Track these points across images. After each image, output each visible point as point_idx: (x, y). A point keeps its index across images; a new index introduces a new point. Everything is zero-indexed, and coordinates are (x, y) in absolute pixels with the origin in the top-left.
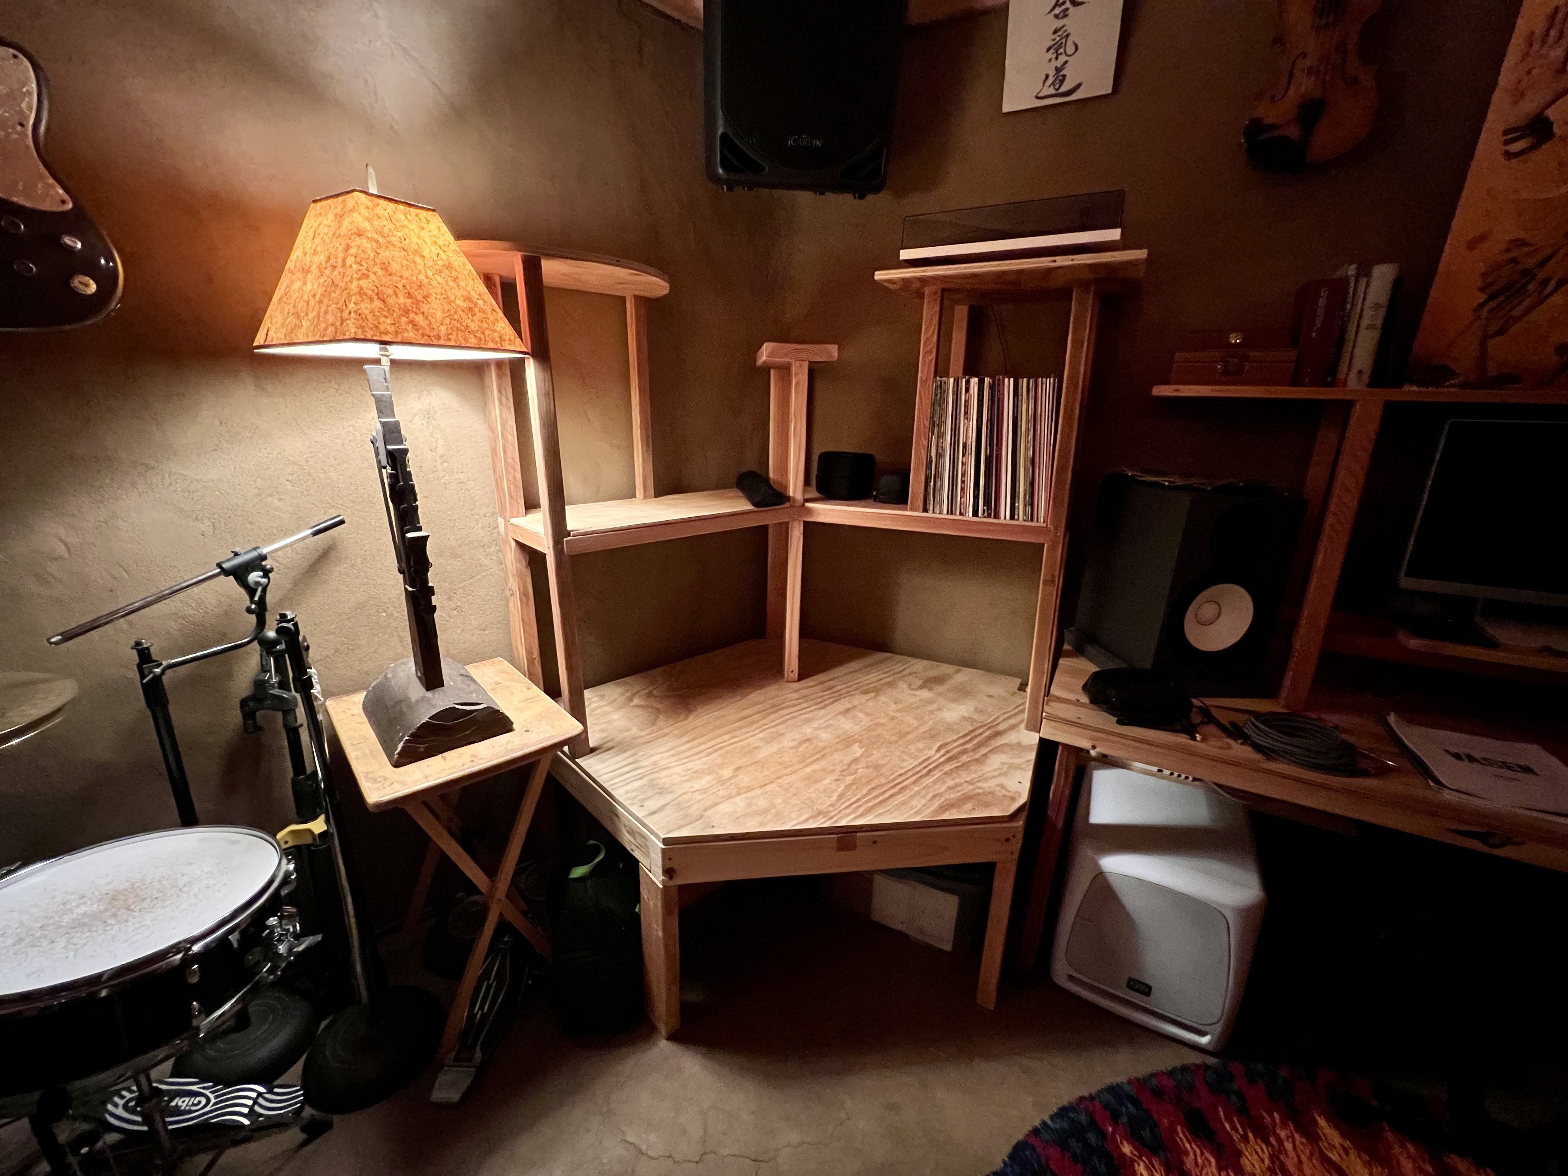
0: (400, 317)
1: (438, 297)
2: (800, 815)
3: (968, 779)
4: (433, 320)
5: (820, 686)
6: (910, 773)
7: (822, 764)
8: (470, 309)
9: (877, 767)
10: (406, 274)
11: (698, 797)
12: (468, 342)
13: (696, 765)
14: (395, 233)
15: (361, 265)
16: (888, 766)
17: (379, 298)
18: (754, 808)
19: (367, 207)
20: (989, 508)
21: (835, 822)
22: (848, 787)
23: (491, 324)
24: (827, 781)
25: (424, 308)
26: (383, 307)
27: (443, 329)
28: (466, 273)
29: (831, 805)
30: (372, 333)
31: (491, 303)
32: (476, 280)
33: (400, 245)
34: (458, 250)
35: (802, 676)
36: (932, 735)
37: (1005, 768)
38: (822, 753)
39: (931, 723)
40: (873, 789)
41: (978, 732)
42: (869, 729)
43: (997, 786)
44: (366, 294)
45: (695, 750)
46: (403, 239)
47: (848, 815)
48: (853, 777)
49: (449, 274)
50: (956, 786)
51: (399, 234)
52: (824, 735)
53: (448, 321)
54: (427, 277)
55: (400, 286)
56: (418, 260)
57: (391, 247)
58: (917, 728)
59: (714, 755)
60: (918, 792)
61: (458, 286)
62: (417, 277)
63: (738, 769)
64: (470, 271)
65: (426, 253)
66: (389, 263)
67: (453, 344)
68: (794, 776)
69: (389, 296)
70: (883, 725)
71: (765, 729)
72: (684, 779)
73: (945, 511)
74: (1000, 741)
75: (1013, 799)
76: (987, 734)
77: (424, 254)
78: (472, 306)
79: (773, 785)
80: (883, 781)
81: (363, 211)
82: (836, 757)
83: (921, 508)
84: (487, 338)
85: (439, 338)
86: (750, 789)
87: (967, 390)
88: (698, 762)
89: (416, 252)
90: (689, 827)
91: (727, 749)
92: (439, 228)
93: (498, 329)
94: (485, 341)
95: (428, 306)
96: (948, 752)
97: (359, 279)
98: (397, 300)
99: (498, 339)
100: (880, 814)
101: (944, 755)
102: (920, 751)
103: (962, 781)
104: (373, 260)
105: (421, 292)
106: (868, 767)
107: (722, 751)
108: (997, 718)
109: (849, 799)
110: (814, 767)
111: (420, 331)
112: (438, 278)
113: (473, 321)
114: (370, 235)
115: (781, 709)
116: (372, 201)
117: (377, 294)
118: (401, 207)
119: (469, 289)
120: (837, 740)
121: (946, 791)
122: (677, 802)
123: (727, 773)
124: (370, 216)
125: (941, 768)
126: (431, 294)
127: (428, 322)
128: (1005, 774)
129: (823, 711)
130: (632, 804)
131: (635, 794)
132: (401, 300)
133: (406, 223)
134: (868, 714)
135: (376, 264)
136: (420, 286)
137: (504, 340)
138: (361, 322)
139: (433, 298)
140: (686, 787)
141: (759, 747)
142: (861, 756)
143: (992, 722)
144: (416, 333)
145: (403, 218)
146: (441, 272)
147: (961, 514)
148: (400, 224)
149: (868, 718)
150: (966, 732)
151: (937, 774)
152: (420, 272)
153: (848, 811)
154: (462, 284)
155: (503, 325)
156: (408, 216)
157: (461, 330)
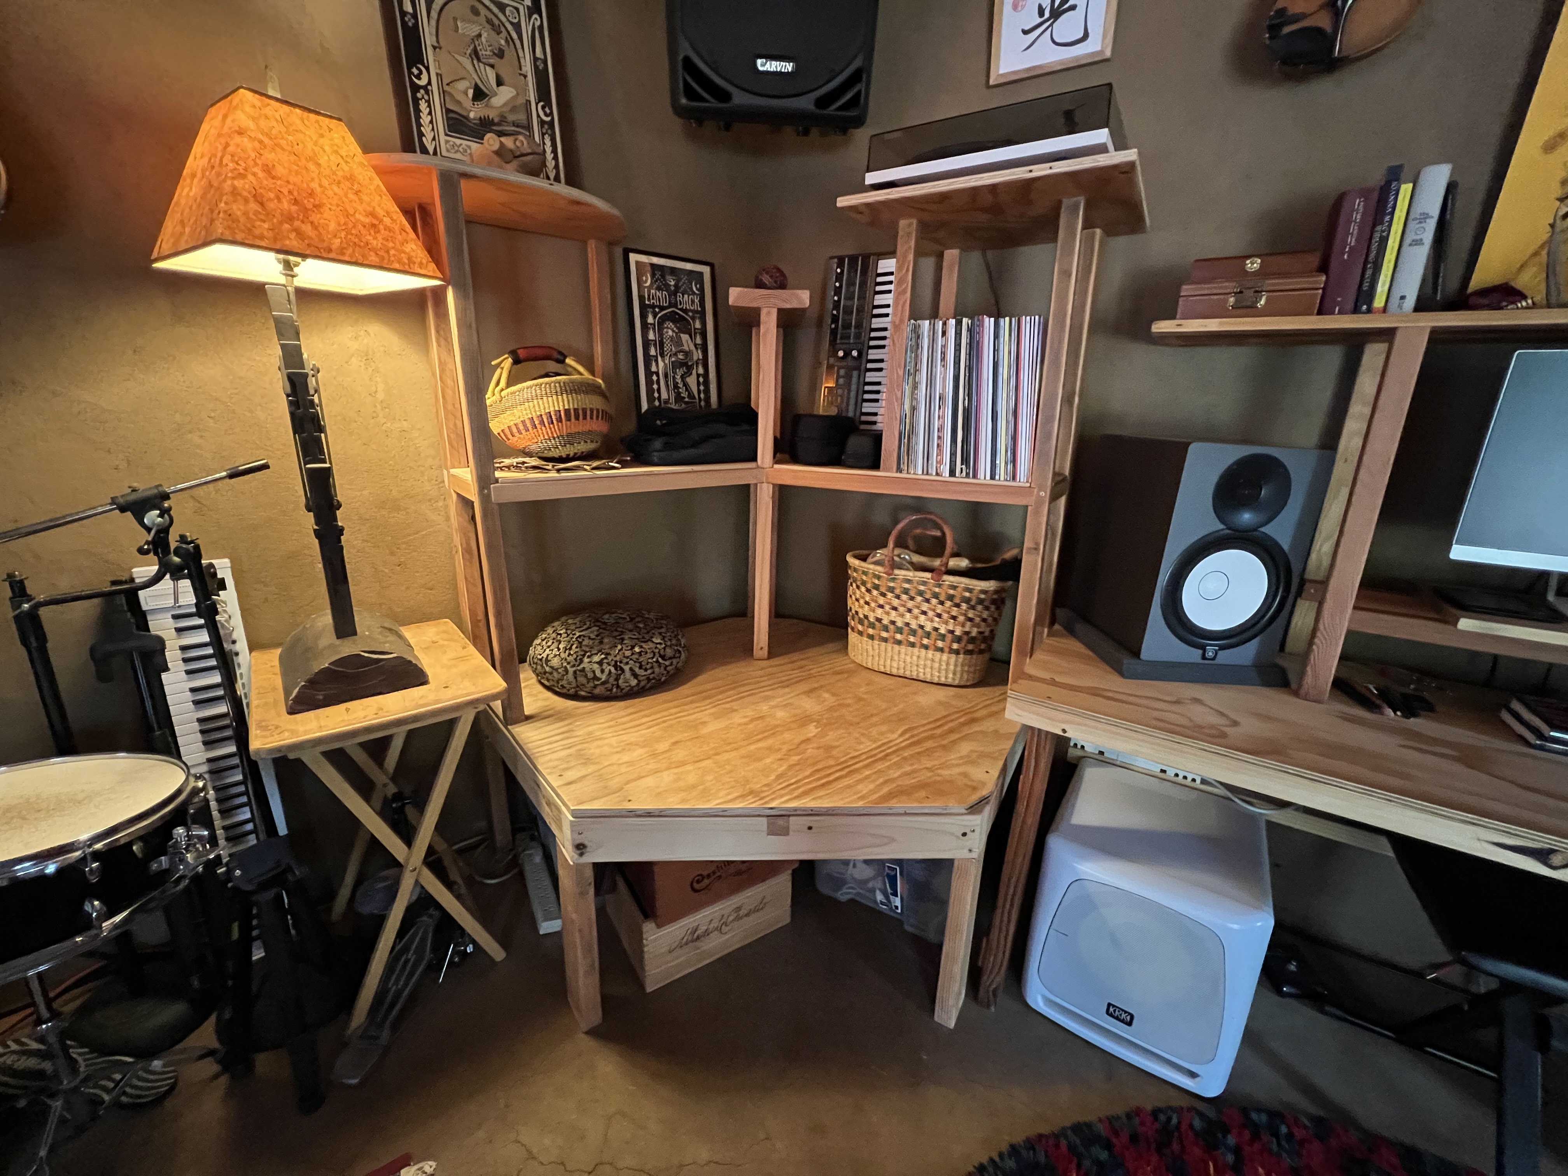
0: (281, 223)
1: (333, 208)
2: (728, 794)
3: (928, 766)
4: (323, 232)
5: (790, 665)
6: (864, 757)
7: (769, 742)
8: (373, 226)
9: (829, 748)
10: (292, 179)
11: (623, 769)
12: (367, 259)
13: (633, 737)
14: (286, 136)
15: (238, 164)
16: (842, 748)
17: (256, 201)
18: (681, 784)
19: (254, 106)
20: (968, 467)
21: (766, 803)
22: (791, 767)
23: (398, 243)
24: (768, 761)
25: (315, 217)
26: (260, 210)
27: (337, 242)
28: (372, 187)
29: (766, 785)
30: (243, 235)
31: (401, 222)
32: (384, 197)
33: (289, 148)
34: (366, 163)
35: (771, 655)
36: (901, 719)
37: (974, 756)
38: (773, 731)
39: (901, 706)
40: (818, 771)
41: (953, 717)
42: (831, 709)
43: (961, 774)
44: (240, 195)
45: (637, 722)
46: (295, 143)
47: (782, 796)
48: (799, 757)
49: (350, 186)
50: (914, 771)
51: (290, 138)
52: (781, 714)
53: (343, 235)
54: (321, 186)
55: (285, 191)
56: (311, 166)
57: (278, 150)
58: (885, 710)
59: (655, 728)
60: (867, 777)
61: (359, 199)
62: (308, 185)
63: (675, 743)
64: (378, 186)
65: (323, 161)
66: (274, 166)
67: (347, 258)
68: (734, 754)
69: (270, 200)
70: (848, 705)
71: (719, 705)
72: (616, 750)
73: (920, 472)
74: (976, 728)
75: (974, 789)
76: (962, 720)
77: (320, 162)
78: (375, 222)
79: (708, 762)
80: (832, 762)
81: (248, 109)
82: (787, 736)
83: (895, 468)
84: (392, 259)
85: (330, 250)
86: (683, 764)
87: (944, 333)
88: (636, 734)
89: (310, 159)
90: (603, 800)
91: (671, 722)
92: (343, 138)
93: (407, 250)
94: (389, 260)
95: (318, 216)
96: (913, 736)
97: (233, 178)
98: (280, 206)
99: (406, 261)
100: (820, 797)
101: (907, 740)
102: (882, 734)
103: (921, 767)
104: (254, 160)
105: (312, 200)
106: (818, 748)
107: (665, 725)
108: (977, 704)
109: (788, 780)
110: (760, 745)
111: (306, 241)
112: (335, 188)
113: (375, 238)
114: (253, 135)
115: (743, 685)
116: (261, 101)
117: (255, 196)
118: (298, 111)
119: (374, 204)
120: (794, 719)
121: (900, 776)
122: (597, 774)
123: (662, 746)
124: (256, 115)
125: (901, 753)
126: (324, 204)
127: (317, 233)
128: (972, 763)
129: (787, 690)
130: (550, 774)
131: (556, 763)
132: (286, 205)
133: (302, 128)
134: (834, 695)
135: (256, 164)
136: (310, 194)
137: (414, 263)
138: (230, 222)
139: (327, 209)
140: (614, 758)
141: (705, 722)
142: (815, 736)
143: (973, 707)
144: (301, 242)
145: (298, 122)
146: (339, 183)
147: (937, 474)
148: (294, 127)
149: (833, 699)
150: (938, 717)
151: (895, 759)
152: (313, 179)
153: (783, 792)
154: (366, 198)
155: (414, 247)
156: (306, 122)
157: (360, 246)
